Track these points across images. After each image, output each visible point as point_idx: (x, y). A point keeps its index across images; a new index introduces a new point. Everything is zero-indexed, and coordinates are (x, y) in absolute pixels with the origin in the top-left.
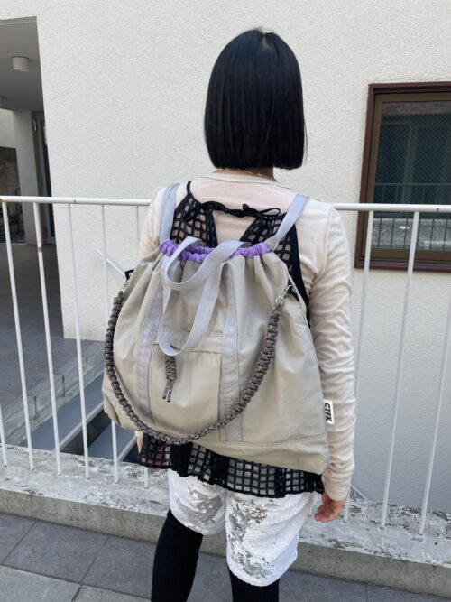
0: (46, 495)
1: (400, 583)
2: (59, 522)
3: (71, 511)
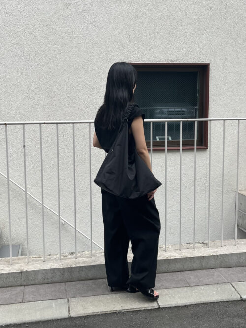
0: (29, 270)
3: (44, 275)
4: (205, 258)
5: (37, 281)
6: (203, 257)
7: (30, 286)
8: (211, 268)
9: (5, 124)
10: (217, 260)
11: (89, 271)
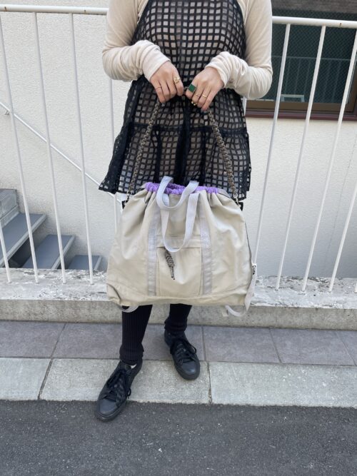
0: (3, 298)
3: (28, 308)
4: (319, 311)
6: (317, 309)
8: (328, 328)
10: (343, 316)
11: (108, 309)
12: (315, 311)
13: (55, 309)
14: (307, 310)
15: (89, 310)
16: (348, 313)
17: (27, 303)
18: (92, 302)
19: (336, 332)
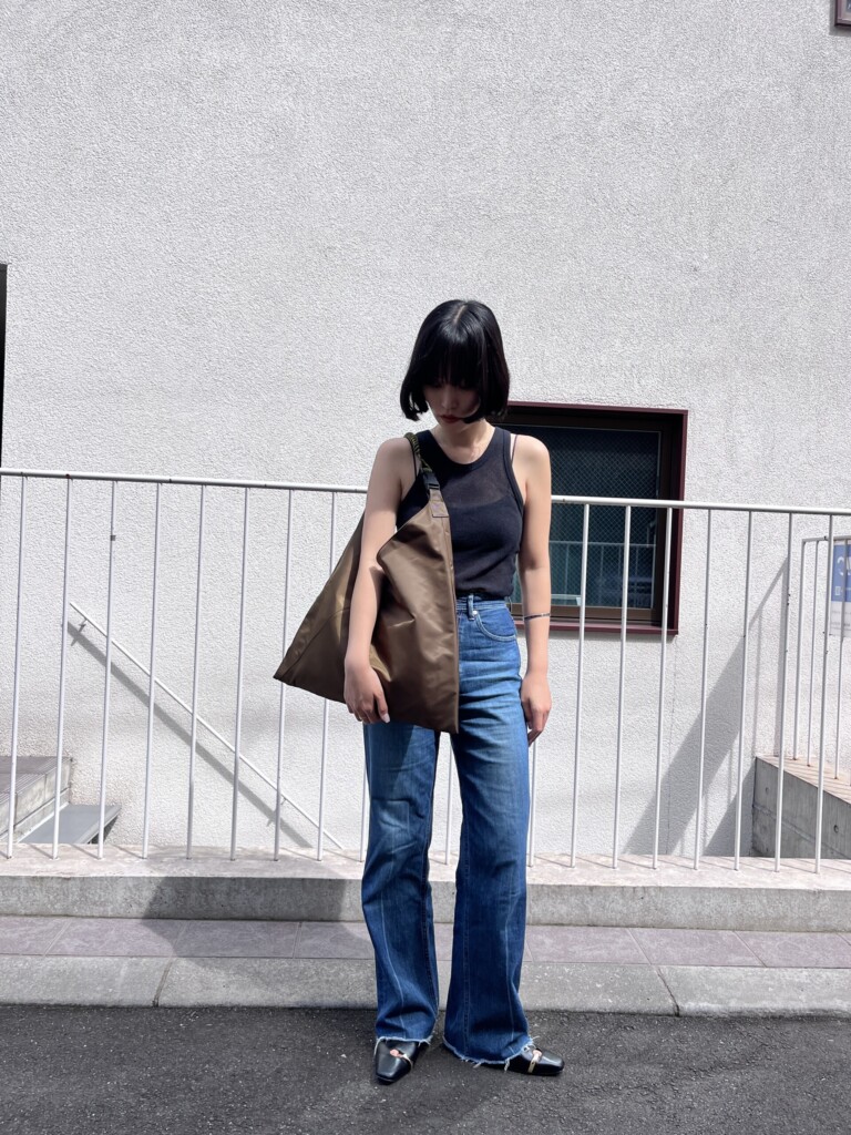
1: (556, 916)
2: (110, 914)
3: (131, 892)
4: (594, 891)
5: (109, 909)
7: (86, 920)
8: (614, 923)
9: (68, 477)
10: (633, 899)
11: (257, 894)
12: (588, 892)
13: (175, 894)
14: (576, 890)
15: (228, 894)
16: (640, 894)
17: (130, 884)
18: (233, 879)
19: (627, 930)
